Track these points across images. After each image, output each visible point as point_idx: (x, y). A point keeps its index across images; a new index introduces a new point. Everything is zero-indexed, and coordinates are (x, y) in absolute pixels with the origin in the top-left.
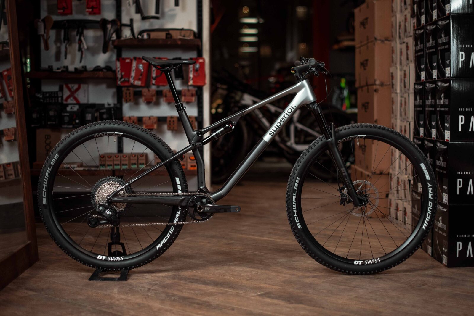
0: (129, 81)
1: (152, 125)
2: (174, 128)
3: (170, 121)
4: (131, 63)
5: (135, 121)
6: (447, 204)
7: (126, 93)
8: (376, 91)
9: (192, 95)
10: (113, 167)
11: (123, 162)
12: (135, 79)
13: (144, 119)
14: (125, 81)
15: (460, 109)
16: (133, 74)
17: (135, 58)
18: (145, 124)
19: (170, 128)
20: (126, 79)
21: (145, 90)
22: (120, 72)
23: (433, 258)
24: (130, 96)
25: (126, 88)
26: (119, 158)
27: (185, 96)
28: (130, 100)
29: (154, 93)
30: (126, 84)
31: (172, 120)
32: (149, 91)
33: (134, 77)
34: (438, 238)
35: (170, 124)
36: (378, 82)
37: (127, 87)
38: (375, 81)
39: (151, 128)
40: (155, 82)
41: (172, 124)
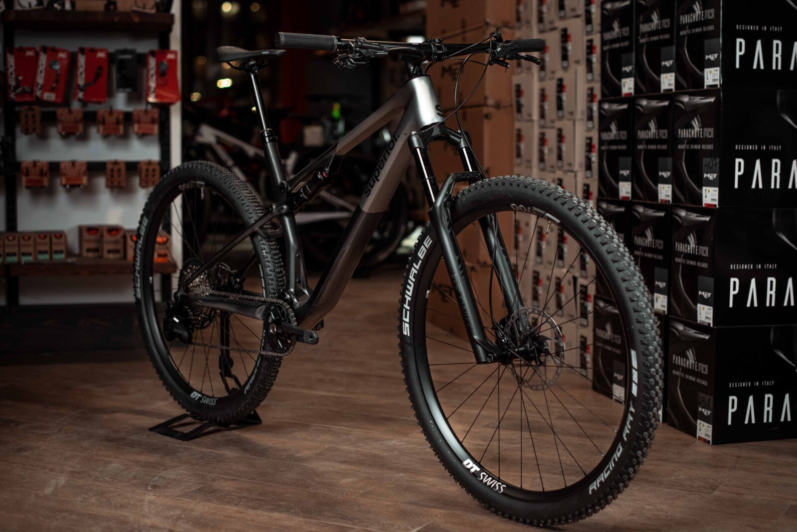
0: (32, 93)
1: (79, 177)
2: (119, 183)
3: (112, 170)
4: (36, 58)
5: (45, 169)
6: (712, 325)
7: (26, 116)
8: (487, 116)
9: (153, 122)
10: (4, 260)
11: (23, 250)
12: (44, 88)
13: (62, 166)
14: (24, 93)
15: (737, 146)
16: (40, 80)
17: (45, 49)
18: (63, 175)
19: (112, 183)
20: (27, 89)
21: (62, 112)
22: (13, 76)
23: (665, 424)
24: (34, 122)
25: (27, 107)
26: (16, 242)
27: (139, 122)
28: (34, 130)
29: (80, 116)
30: (27, 99)
31: (116, 168)
32: (70, 112)
33: (42, 86)
34: (680, 388)
35: (112, 176)
36: (490, 102)
37: (30, 104)
38: (486, 98)
39: (78, 183)
40: (84, 95)
41: (116, 176)
